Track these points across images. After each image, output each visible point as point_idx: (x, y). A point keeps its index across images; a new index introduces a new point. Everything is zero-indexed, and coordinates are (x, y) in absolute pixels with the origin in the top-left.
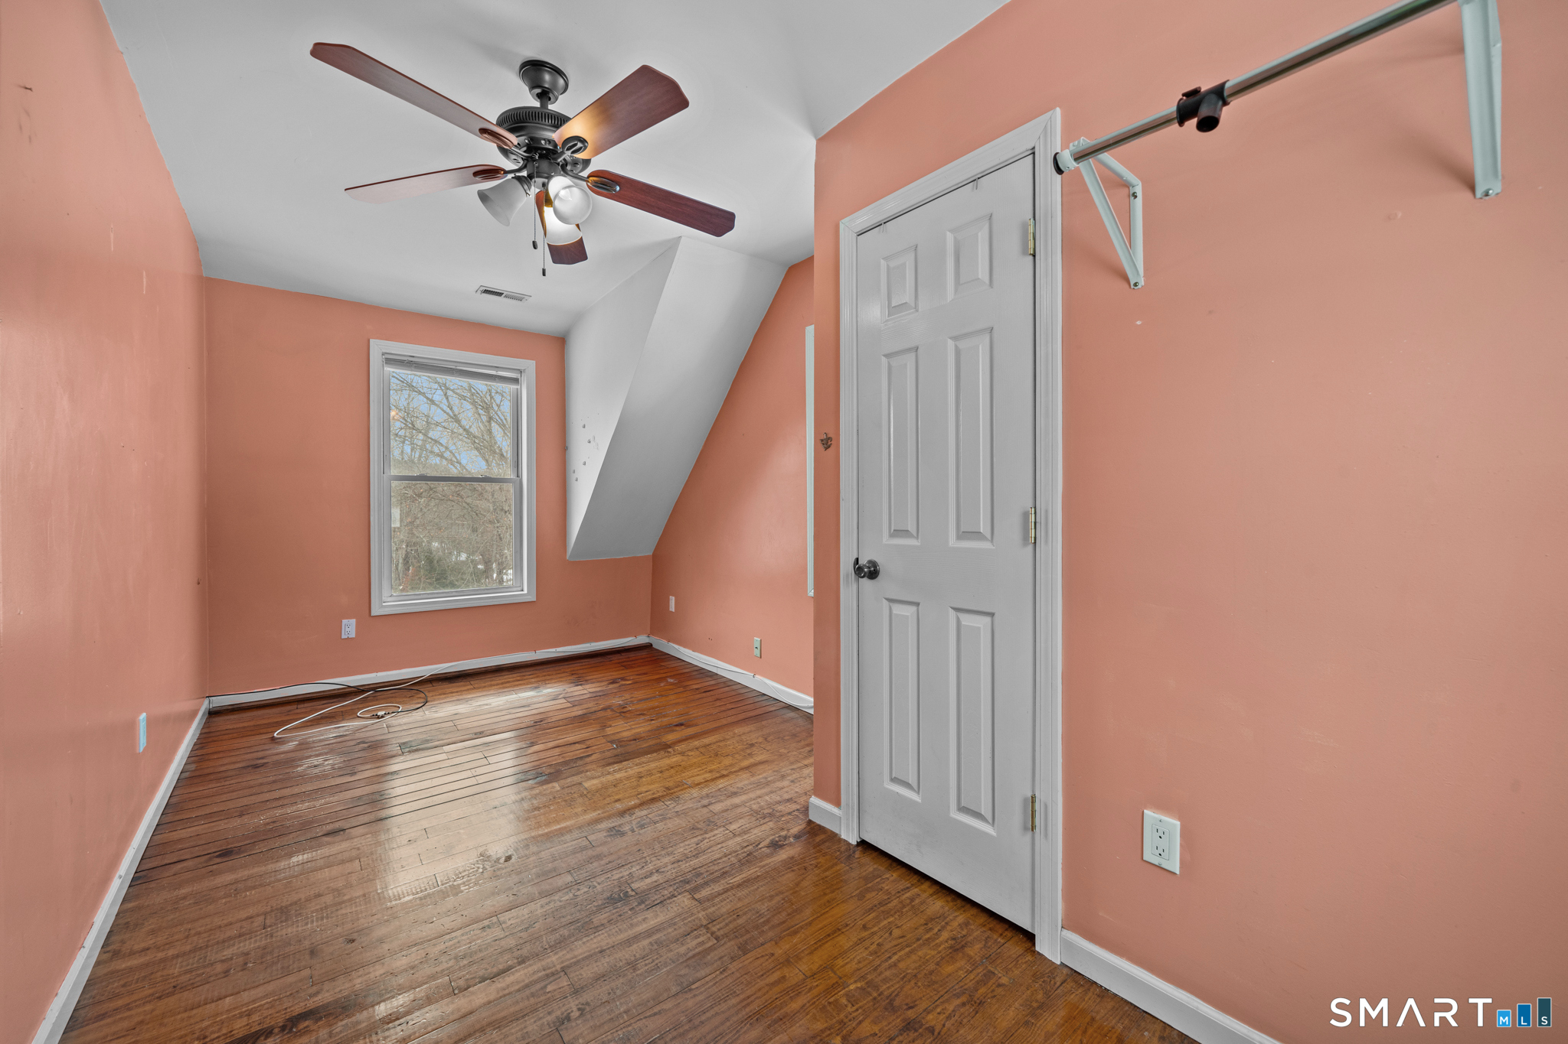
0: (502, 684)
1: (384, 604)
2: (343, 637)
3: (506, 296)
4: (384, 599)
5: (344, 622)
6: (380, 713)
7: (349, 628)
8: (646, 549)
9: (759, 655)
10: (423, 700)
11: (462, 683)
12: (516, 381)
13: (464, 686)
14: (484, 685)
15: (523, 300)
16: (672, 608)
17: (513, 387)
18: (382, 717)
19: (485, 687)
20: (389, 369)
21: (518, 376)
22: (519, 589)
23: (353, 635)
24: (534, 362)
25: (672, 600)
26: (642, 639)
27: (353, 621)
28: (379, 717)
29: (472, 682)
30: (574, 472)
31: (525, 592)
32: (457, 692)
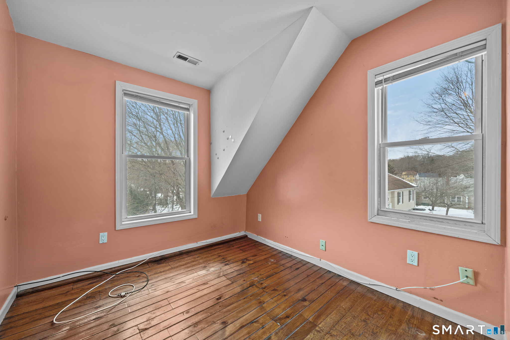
0: (186, 264)
1: (123, 223)
2: (101, 242)
3: (189, 61)
4: (123, 220)
5: (101, 234)
6: (123, 294)
7: (104, 237)
8: (244, 191)
9: (325, 250)
10: (146, 280)
11: (164, 264)
12: (188, 109)
13: (166, 266)
14: (176, 265)
15: (197, 64)
16: (260, 219)
17: (186, 112)
18: (124, 296)
19: (177, 267)
20: (126, 99)
21: (188, 107)
22: (189, 212)
23: (106, 241)
24: (197, 101)
25: (260, 216)
26: (242, 233)
27: (106, 234)
28: (122, 297)
29: (170, 264)
30: (216, 154)
31: (192, 213)
32: (163, 272)
